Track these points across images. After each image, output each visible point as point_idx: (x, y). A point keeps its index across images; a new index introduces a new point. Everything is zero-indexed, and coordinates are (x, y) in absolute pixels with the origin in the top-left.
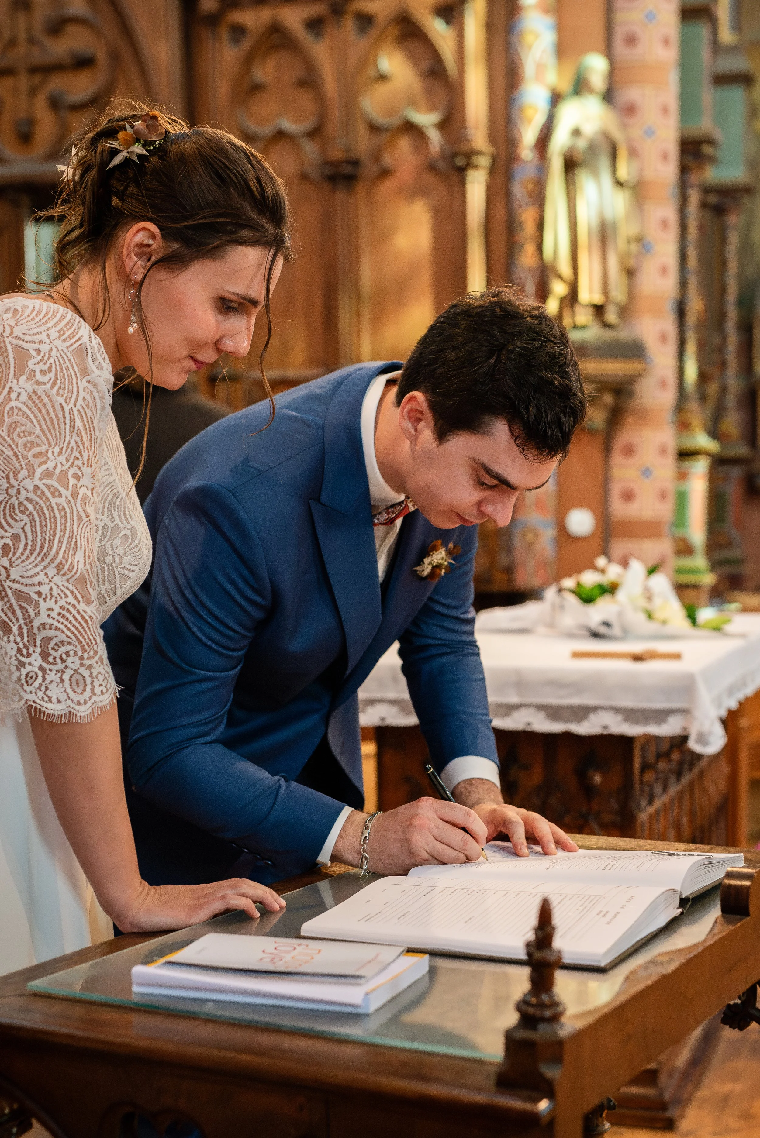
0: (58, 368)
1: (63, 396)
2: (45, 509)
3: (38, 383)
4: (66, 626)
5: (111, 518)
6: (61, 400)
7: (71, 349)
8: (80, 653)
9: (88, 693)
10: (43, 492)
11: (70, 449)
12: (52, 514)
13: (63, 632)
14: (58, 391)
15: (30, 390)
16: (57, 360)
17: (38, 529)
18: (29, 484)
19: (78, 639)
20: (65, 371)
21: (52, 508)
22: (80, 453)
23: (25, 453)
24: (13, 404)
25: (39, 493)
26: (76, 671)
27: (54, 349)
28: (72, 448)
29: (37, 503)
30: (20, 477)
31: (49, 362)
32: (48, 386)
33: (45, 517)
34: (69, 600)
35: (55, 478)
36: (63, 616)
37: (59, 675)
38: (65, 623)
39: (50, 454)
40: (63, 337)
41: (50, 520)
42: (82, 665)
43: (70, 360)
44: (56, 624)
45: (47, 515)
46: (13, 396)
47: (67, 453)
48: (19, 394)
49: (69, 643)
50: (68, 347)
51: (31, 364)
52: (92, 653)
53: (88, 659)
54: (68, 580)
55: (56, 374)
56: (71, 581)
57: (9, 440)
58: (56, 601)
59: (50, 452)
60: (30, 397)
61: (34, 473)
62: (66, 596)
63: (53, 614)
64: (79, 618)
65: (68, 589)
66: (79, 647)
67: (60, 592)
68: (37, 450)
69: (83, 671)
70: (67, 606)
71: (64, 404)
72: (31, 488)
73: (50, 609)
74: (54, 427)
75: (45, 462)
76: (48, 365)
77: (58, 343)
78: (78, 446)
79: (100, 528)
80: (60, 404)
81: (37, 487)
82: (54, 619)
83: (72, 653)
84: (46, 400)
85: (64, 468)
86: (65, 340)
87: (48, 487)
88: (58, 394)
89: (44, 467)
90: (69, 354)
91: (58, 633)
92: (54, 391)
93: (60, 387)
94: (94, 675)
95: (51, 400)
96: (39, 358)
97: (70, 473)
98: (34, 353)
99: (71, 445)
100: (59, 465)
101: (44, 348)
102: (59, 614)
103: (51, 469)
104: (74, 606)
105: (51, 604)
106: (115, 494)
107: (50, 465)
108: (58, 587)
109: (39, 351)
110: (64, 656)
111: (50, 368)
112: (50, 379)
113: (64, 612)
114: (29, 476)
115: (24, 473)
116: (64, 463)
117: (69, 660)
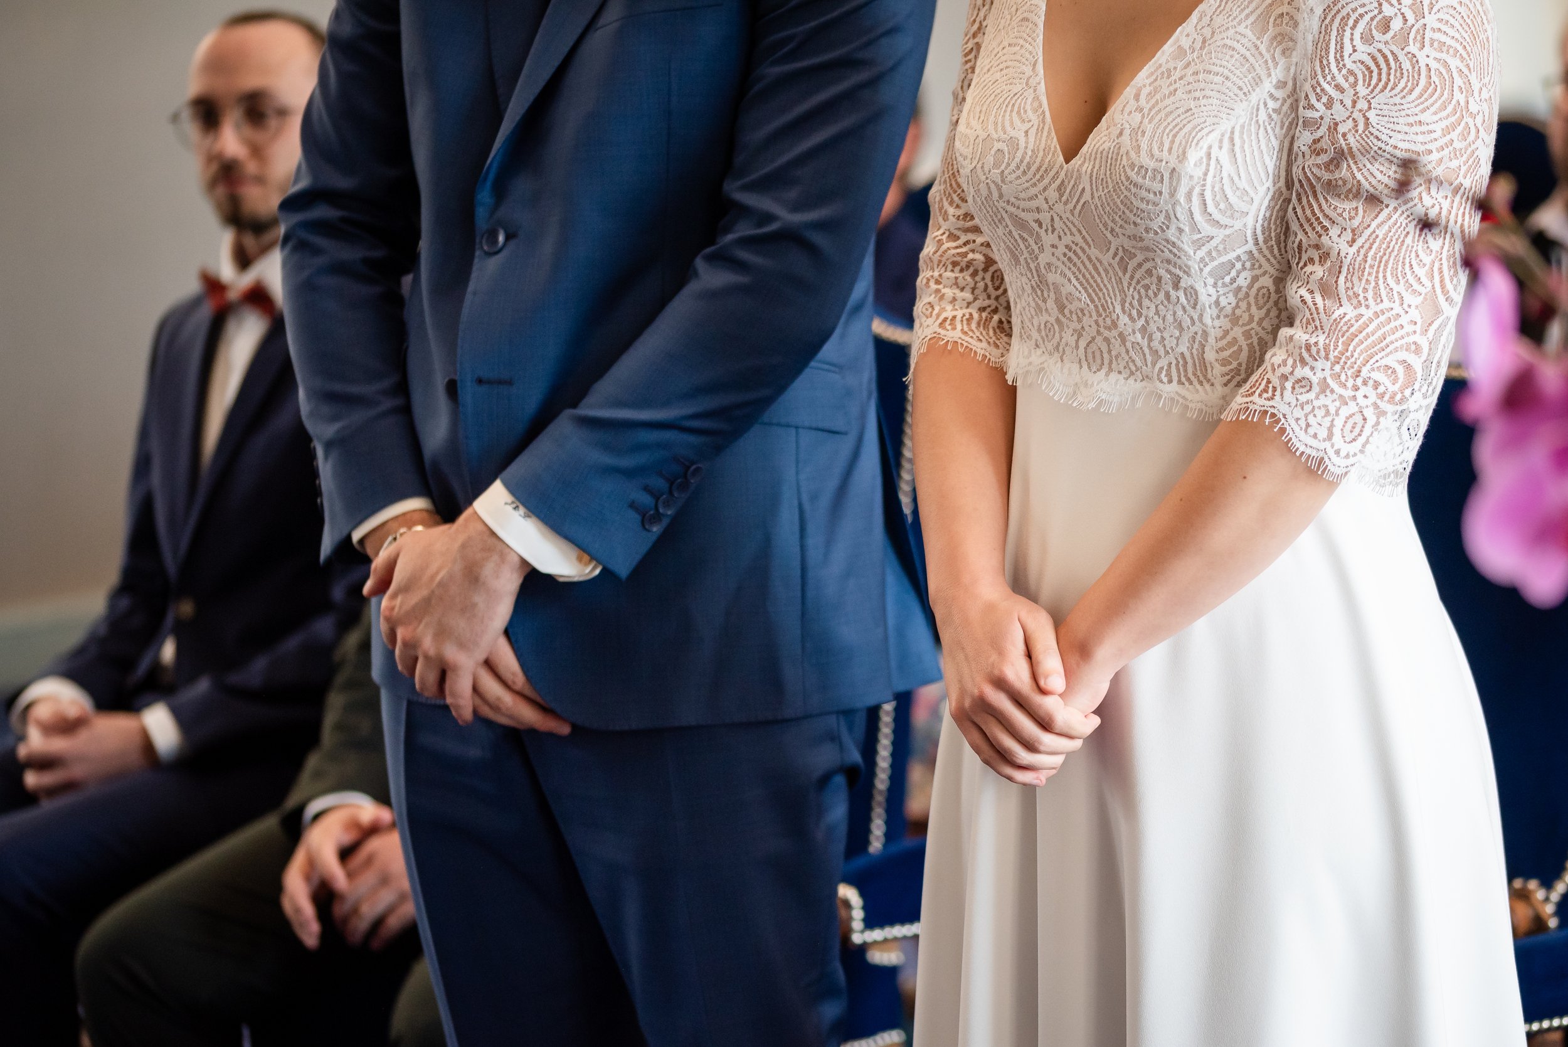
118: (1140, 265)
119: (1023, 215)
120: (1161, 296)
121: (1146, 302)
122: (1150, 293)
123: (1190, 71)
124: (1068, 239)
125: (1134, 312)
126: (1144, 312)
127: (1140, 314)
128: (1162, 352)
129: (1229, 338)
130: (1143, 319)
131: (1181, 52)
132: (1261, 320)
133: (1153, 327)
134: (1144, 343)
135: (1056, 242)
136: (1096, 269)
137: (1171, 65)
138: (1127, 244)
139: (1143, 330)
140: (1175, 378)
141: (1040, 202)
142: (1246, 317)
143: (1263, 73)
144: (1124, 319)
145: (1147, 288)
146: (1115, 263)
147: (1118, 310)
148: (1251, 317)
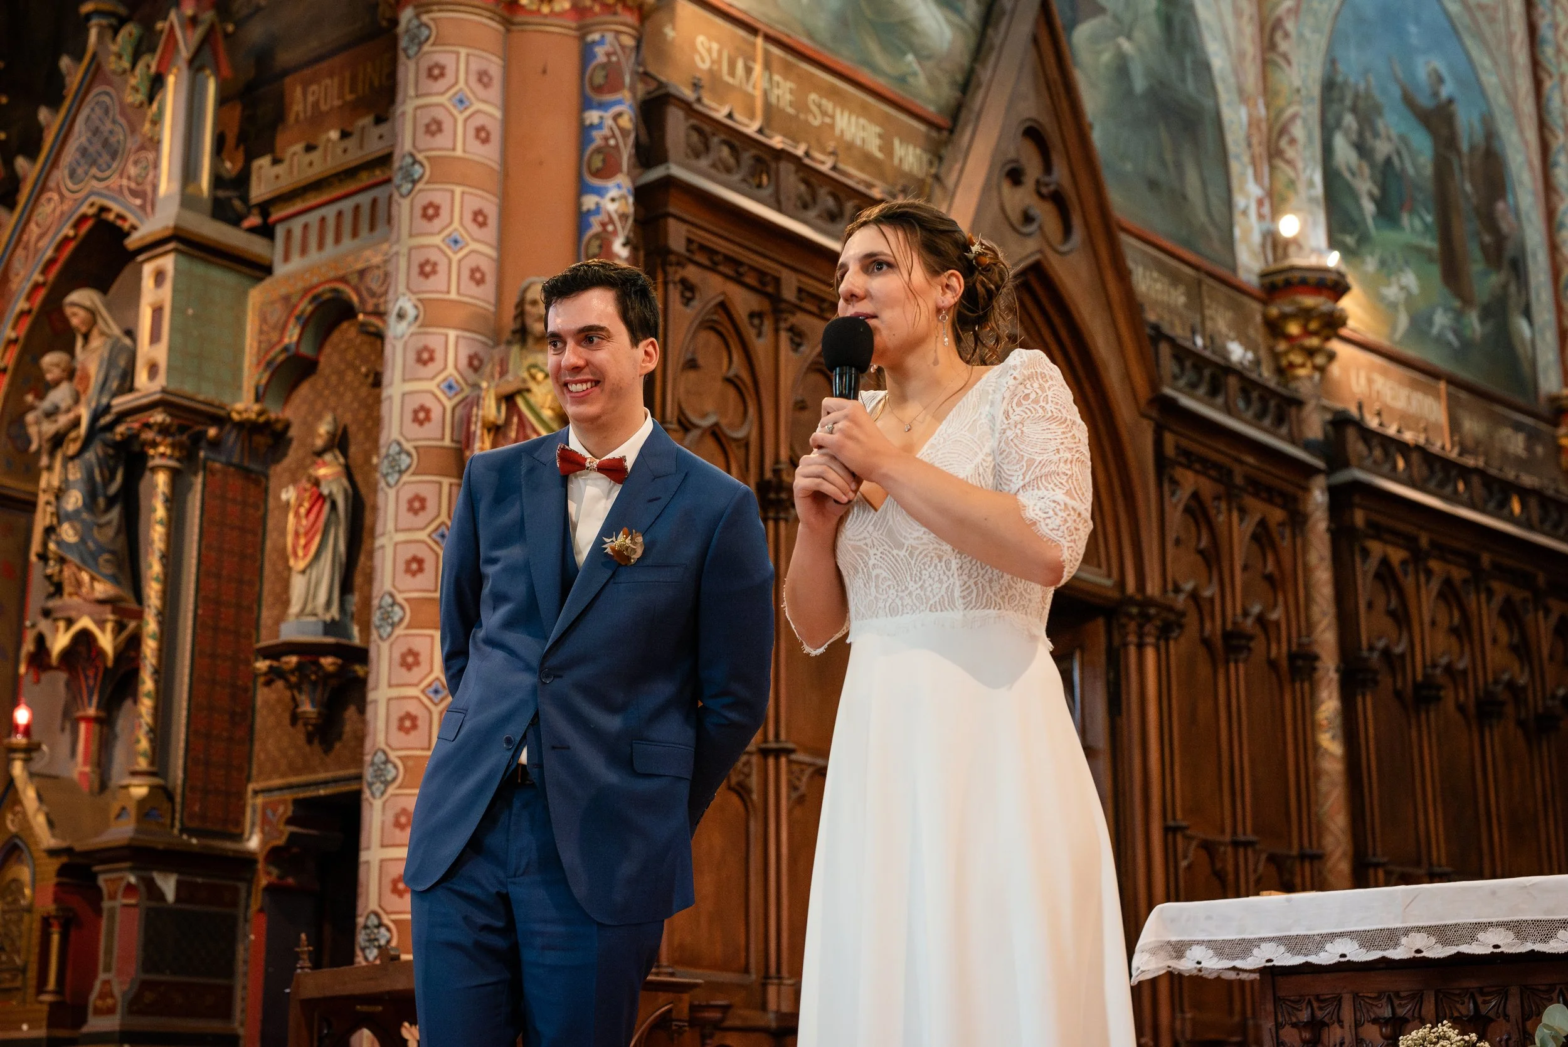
118: (921, 553)
119: (859, 543)
120: (932, 567)
121: (924, 572)
122: (927, 566)
123: (939, 453)
124: (881, 550)
125: (917, 579)
126: (923, 577)
127: (920, 579)
128: (931, 597)
129: (967, 585)
130: (922, 582)
131: (933, 446)
132: (983, 575)
133: (927, 585)
134: (922, 593)
135: (876, 552)
136: (896, 560)
137: (929, 452)
138: (914, 543)
139: (921, 587)
140: (939, 609)
141: (865, 534)
142: (976, 574)
143: (978, 450)
144: (912, 583)
145: (924, 564)
146: (907, 554)
147: (909, 579)
148: (978, 574)
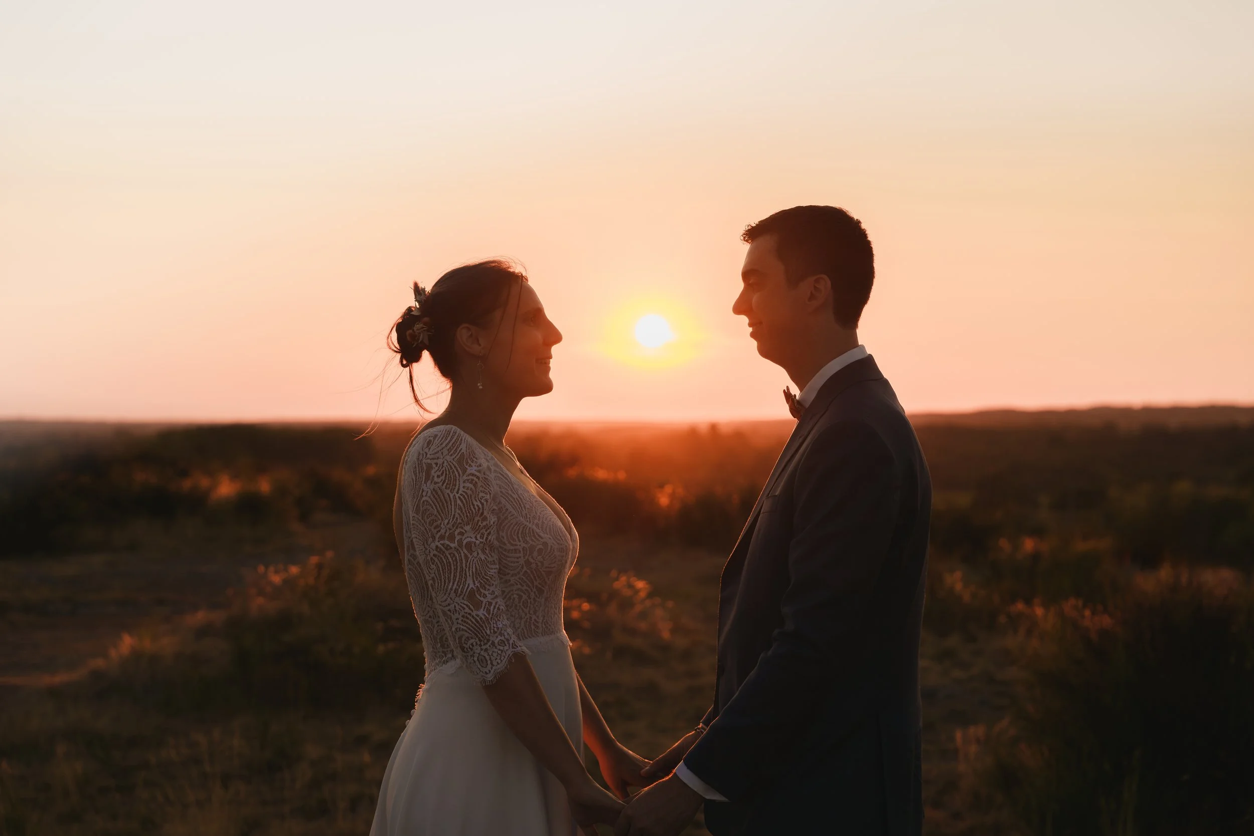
0: (447, 472)
1: (449, 488)
2: (443, 558)
3: (436, 483)
4: (467, 627)
5: (526, 542)
6: (448, 491)
7: (456, 459)
8: (479, 643)
9: (489, 666)
10: (441, 549)
11: (455, 519)
12: (448, 561)
13: (466, 631)
14: (446, 486)
15: (432, 488)
16: (447, 468)
17: (441, 572)
18: (433, 546)
19: (476, 634)
20: (451, 474)
21: (447, 557)
22: (462, 520)
23: (430, 528)
24: (424, 499)
25: (438, 550)
26: (479, 654)
27: (445, 462)
28: (457, 518)
29: (439, 556)
30: (429, 543)
31: (442, 470)
32: (441, 484)
33: (444, 564)
34: (466, 611)
35: (446, 538)
36: (465, 622)
37: (472, 658)
38: (467, 625)
39: (442, 525)
40: (451, 453)
41: (447, 565)
42: (482, 649)
43: (455, 467)
44: (462, 627)
45: (445, 562)
46: (424, 494)
47: (453, 522)
48: (427, 492)
49: (472, 638)
50: (453, 459)
51: (433, 472)
52: (486, 641)
53: (484, 645)
54: (463, 599)
55: (446, 477)
56: (465, 598)
57: (423, 521)
58: (459, 614)
59: (442, 524)
60: (432, 493)
61: (435, 539)
62: (464, 609)
63: (460, 621)
64: (474, 621)
65: (464, 604)
66: (477, 639)
67: (460, 607)
68: (435, 524)
69: (482, 653)
70: (466, 615)
71: (450, 493)
72: (434, 548)
73: (457, 619)
74: (444, 508)
75: (439, 531)
76: (441, 472)
77: (448, 458)
78: (460, 516)
79: (521, 550)
80: (448, 494)
81: (437, 547)
82: (460, 625)
83: (474, 644)
84: (439, 493)
85: (451, 531)
86: (451, 455)
87: (443, 545)
88: (446, 488)
89: (439, 534)
90: (454, 463)
91: (465, 633)
92: (444, 487)
93: (447, 484)
94: (490, 654)
95: (442, 492)
96: (437, 468)
97: (456, 533)
98: (434, 466)
99: (456, 517)
100: (448, 530)
101: (440, 461)
102: (462, 620)
103: (443, 534)
104: (470, 614)
105: (457, 615)
106: (524, 527)
107: (443, 531)
108: (458, 604)
109: (436, 464)
110: (471, 646)
111: (442, 474)
112: (442, 480)
113: (465, 619)
114: (433, 541)
115: (430, 540)
116: (452, 528)
117: (475, 648)
